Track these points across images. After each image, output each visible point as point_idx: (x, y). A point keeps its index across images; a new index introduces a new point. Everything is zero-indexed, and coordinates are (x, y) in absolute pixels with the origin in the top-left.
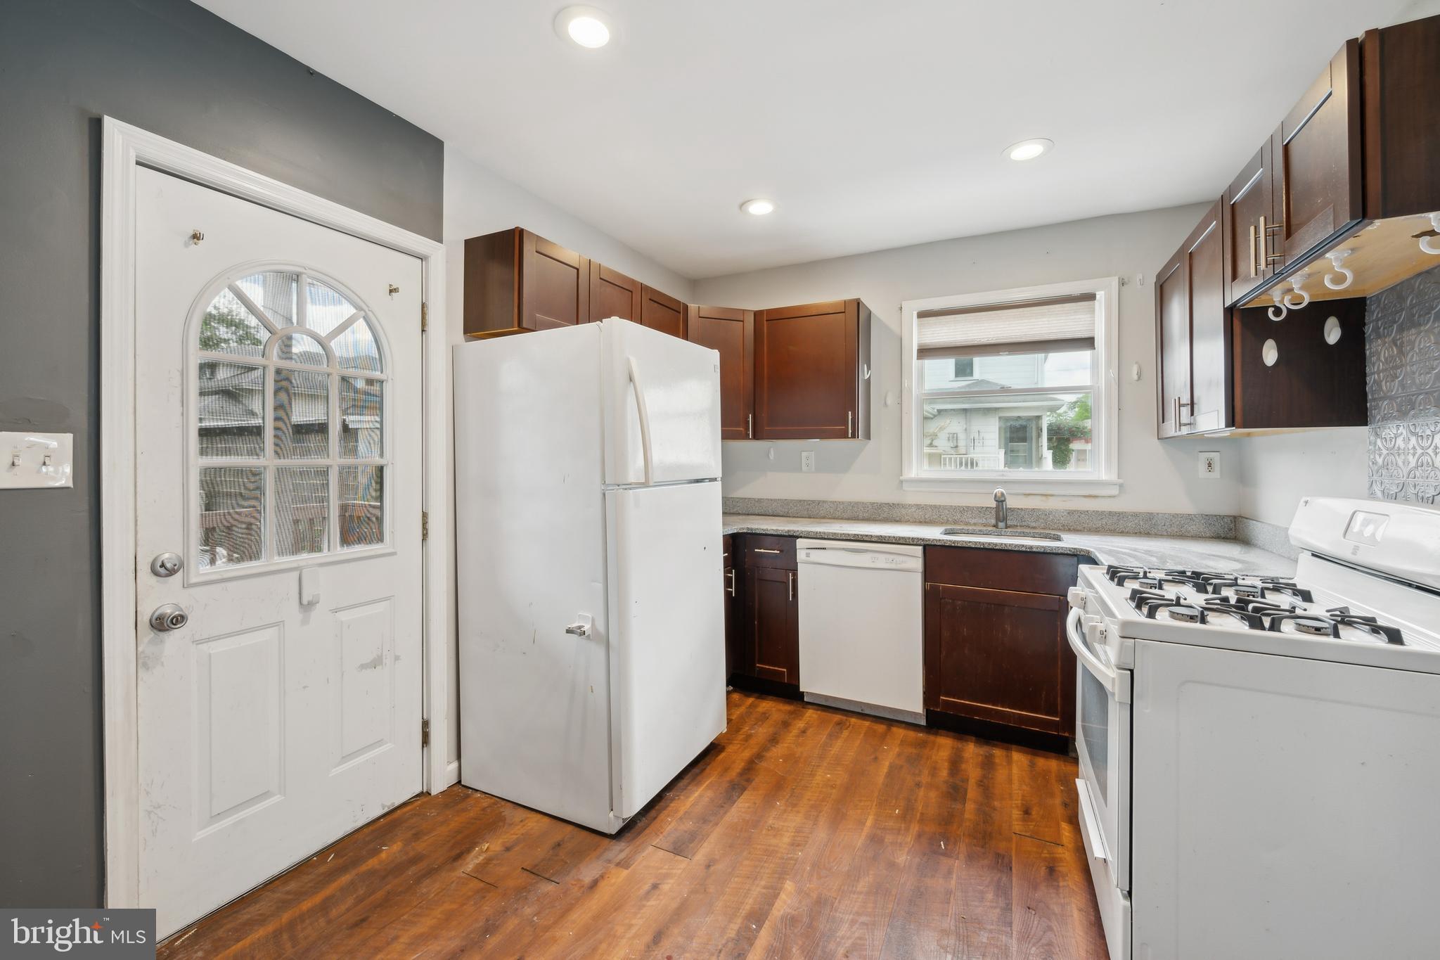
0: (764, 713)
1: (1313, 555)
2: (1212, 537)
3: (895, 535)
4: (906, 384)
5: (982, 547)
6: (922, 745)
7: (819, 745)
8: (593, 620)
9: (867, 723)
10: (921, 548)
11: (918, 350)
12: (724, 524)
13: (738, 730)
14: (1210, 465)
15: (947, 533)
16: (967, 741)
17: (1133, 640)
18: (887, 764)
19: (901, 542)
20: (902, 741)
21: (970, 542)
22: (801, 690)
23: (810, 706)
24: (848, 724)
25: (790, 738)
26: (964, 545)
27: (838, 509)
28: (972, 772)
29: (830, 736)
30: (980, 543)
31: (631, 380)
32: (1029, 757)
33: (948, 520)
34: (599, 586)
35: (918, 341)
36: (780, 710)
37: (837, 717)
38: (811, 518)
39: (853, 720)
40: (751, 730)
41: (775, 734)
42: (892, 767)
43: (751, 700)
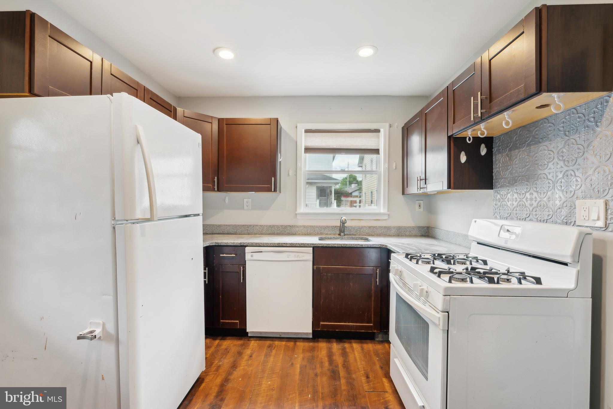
0: (226, 349)
1: (478, 243)
2: (421, 236)
3: (299, 243)
4: (299, 164)
5: (341, 246)
6: (313, 349)
7: (261, 363)
8: (104, 325)
9: (284, 343)
10: (312, 248)
11: (305, 149)
12: (204, 240)
13: (212, 364)
14: (420, 206)
15: (320, 239)
16: (332, 342)
17: (449, 297)
18: (298, 366)
19: (302, 246)
20: (303, 350)
21: (335, 244)
22: (247, 331)
23: (252, 339)
24: (274, 345)
25: (243, 363)
26: (333, 246)
27: (264, 229)
28: (339, 360)
29: (266, 355)
30: (340, 244)
31: (138, 142)
32: (360, 345)
33: (318, 233)
34: (110, 298)
35: (305, 144)
36: (235, 345)
37: (268, 343)
38: (249, 234)
39: (277, 343)
40: (220, 363)
41: (235, 361)
42: (302, 368)
43: (217, 342)
